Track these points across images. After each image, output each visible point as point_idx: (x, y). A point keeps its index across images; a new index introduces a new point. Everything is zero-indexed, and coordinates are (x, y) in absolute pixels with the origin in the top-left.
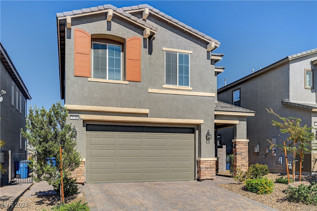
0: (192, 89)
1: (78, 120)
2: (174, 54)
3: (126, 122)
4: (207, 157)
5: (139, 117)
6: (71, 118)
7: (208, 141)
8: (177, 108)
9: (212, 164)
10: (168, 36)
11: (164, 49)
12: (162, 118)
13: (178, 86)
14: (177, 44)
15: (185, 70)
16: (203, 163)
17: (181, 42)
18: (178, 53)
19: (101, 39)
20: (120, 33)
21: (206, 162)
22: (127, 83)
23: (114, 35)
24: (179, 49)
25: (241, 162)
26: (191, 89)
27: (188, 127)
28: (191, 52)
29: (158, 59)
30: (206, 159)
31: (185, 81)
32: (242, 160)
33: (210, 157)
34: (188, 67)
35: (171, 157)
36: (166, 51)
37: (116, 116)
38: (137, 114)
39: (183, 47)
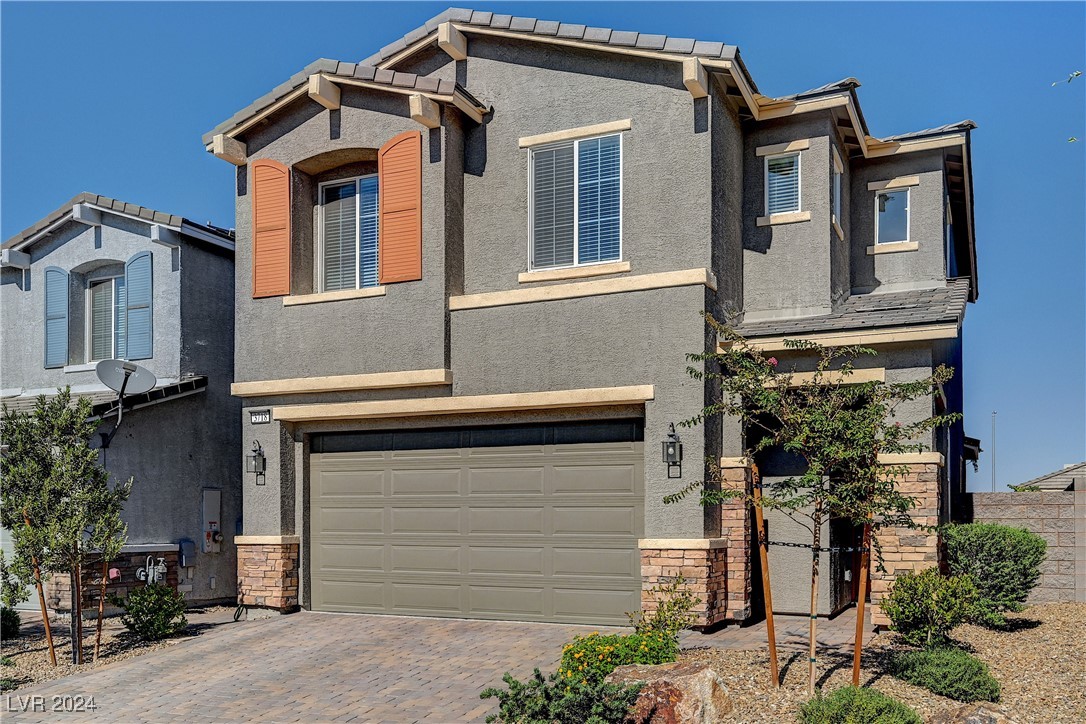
0: (627, 268)
1: (269, 422)
2: (562, 151)
3: (404, 417)
4: (670, 536)
5: (426, 397)
6: (254, 419)
7: (675, 471)
8: (550, 351)
9: (692, 562)
10: (538, 91)
11: (523, 141)
12: (499, 393)
13: (577, 268)
14: (573, 111)
15: (602, 201)
16: (652, 561)
17: (588, 98)
18: (576, 143)
19: (339, 168)
20: (364, 134)
21: (664, 554)
22: (381, 290)
23: (350, 146)
24: (579, 124)
25: (898, 557)
26: (627, 266)
27: (611, 417)
28: (626, 123)
29: (505, 184)
30: (663, 543)
31: (601, 242)
32: (900, 549)
33: (684, 535)
34: (615, 186)
35: (557, 532)
36: (533, 147)
37: (360, 400)
38: (418, 389)
39: (594, 115)
